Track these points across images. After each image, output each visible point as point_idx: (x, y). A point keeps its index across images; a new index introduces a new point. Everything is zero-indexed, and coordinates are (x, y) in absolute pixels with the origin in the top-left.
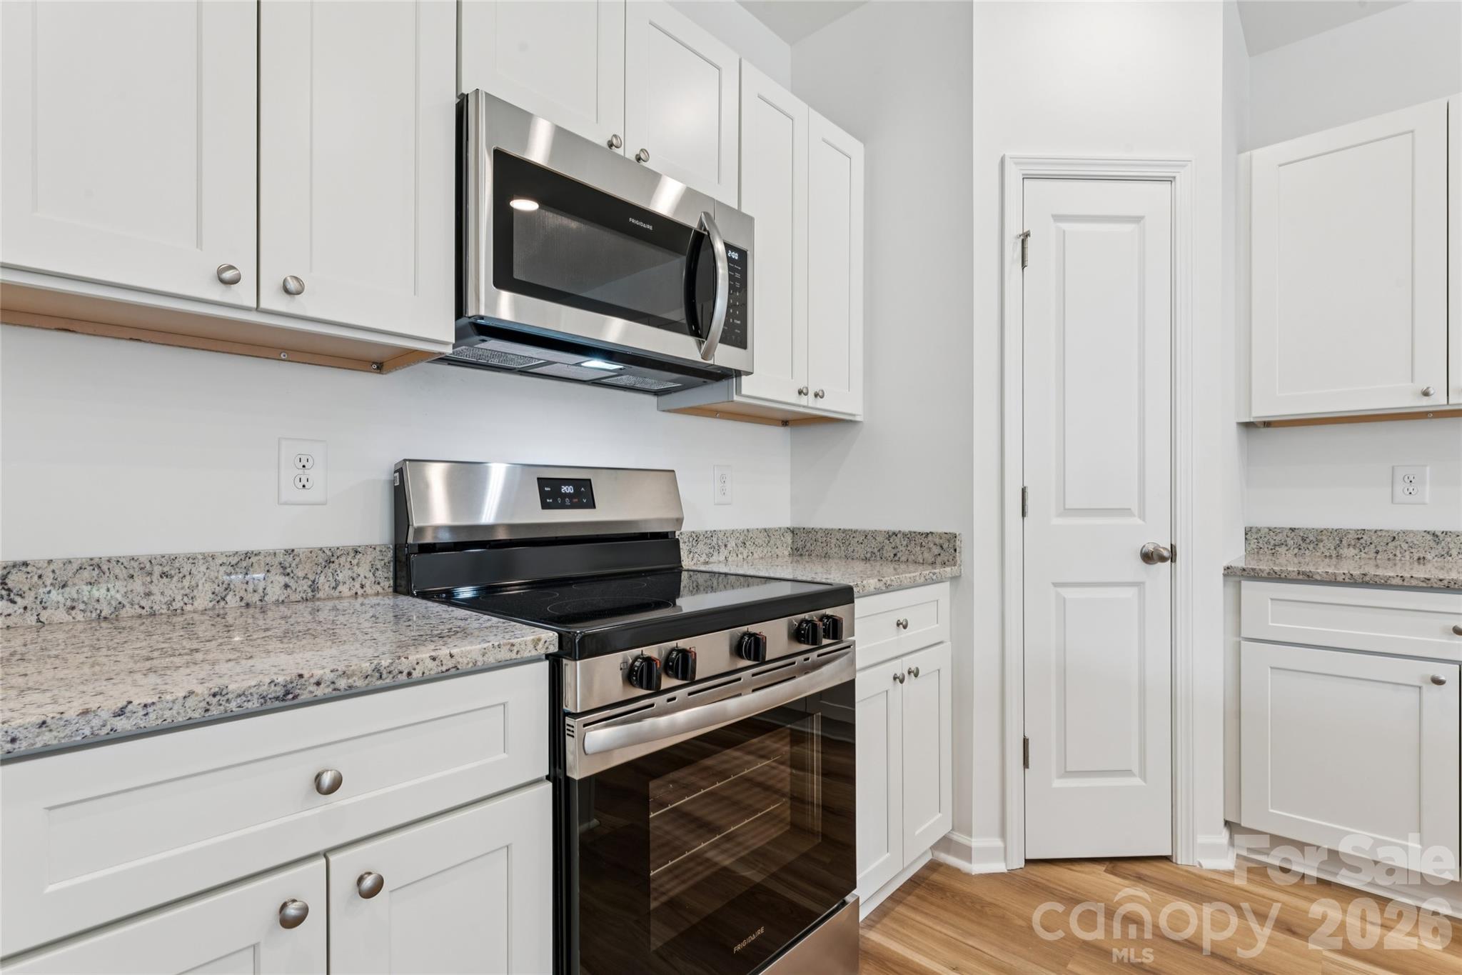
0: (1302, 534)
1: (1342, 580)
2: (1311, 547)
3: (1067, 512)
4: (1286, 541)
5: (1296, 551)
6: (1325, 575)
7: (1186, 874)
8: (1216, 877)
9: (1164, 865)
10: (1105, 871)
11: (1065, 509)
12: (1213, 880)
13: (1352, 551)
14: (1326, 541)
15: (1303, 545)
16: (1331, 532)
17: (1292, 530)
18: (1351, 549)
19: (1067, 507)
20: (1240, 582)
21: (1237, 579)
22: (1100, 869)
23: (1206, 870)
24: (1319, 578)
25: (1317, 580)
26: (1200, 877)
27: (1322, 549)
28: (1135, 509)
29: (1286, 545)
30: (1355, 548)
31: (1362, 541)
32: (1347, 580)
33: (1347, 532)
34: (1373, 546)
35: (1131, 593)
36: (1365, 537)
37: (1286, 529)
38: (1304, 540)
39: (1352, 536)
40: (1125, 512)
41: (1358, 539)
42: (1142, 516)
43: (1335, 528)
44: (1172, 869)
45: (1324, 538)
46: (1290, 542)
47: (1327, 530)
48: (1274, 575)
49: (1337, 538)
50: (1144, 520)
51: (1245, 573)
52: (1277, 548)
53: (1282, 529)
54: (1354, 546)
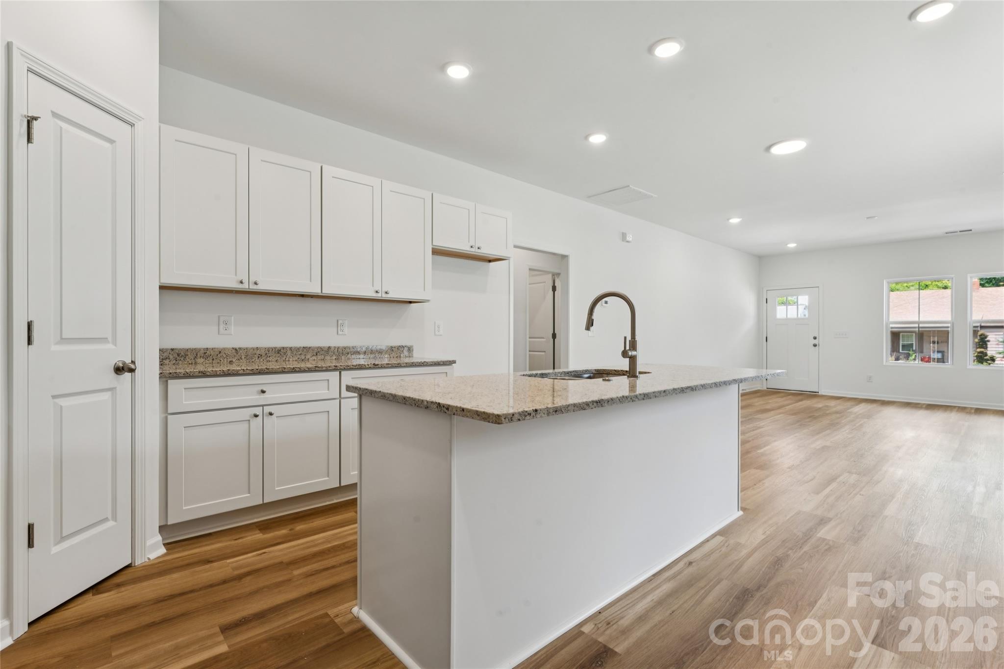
0: (177, 352)
1: (219, 374)
2: (182, 359)
3: (63, 340)
4: (169, 356)
5: (174, 361)
6: (212, 372)
7: (143, 568)
8: (161, 560)
9: (130, 570)
10: (93, 595)
11: (62, 339)
12: (160, 563)
13: (202, 360)
14: (189, 356)
15: (178, 358)
16: (192, 350)
17: (172, 350)
18: (202, 358)
19: (63, 337)
20: (167, 381)
21: (165, 379)
22: (89, 596)
23: (153, 560)
24: (208, 374)
25: (208, 375)
26: (152, 565)
27: (188, 360)
28: (110, 337)
29: (169, 359)
30: (203, 358)
31: (207, 354)
32: (221, 374)
33: (200, 350)
34: (211, 357)
35: (106, 396)
36: (208, 352)
37: (169, 349)
38: (178, 355)
39: (202, 351)
40: (104, 340)
41: (205, 353)
42: (115, 343)
43: (194, 348)
44: (133, 570)
45: (189, 353)
46: (171, 357)
47: (190, 349)
48: (187, 375)
49: (195, 354)
50: (116, 345)
51: (171, 376)
52: (164, 361)
53: (167, 350)
54: (203, 357)
